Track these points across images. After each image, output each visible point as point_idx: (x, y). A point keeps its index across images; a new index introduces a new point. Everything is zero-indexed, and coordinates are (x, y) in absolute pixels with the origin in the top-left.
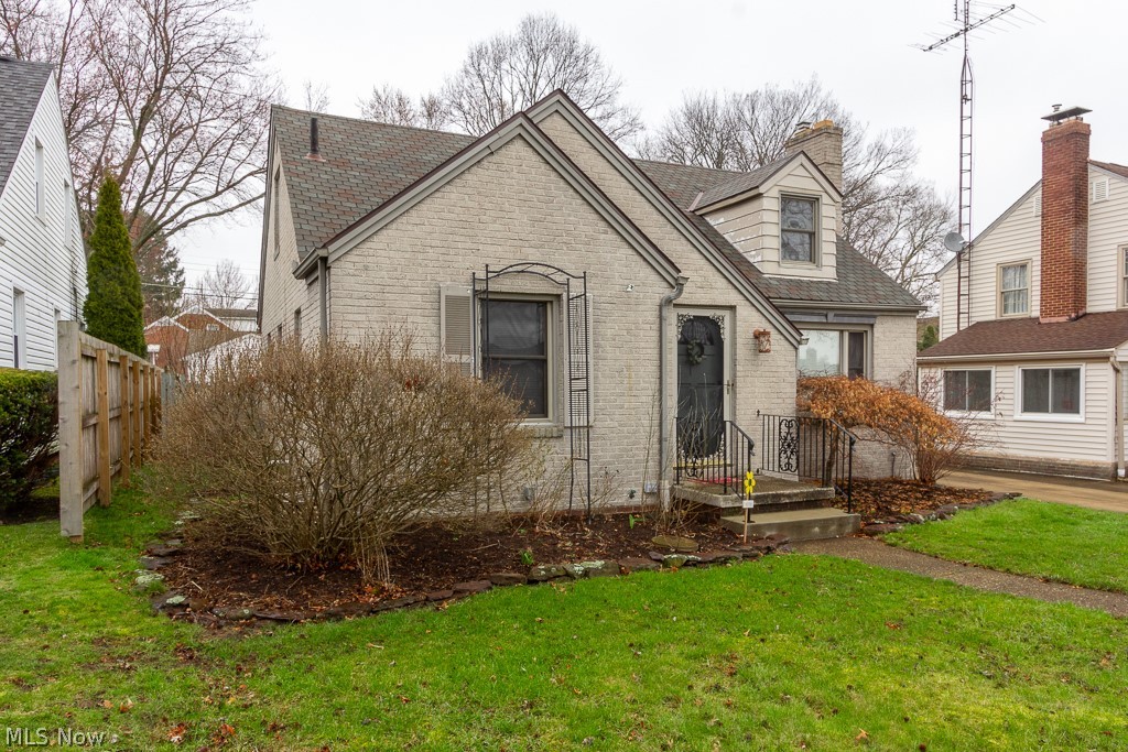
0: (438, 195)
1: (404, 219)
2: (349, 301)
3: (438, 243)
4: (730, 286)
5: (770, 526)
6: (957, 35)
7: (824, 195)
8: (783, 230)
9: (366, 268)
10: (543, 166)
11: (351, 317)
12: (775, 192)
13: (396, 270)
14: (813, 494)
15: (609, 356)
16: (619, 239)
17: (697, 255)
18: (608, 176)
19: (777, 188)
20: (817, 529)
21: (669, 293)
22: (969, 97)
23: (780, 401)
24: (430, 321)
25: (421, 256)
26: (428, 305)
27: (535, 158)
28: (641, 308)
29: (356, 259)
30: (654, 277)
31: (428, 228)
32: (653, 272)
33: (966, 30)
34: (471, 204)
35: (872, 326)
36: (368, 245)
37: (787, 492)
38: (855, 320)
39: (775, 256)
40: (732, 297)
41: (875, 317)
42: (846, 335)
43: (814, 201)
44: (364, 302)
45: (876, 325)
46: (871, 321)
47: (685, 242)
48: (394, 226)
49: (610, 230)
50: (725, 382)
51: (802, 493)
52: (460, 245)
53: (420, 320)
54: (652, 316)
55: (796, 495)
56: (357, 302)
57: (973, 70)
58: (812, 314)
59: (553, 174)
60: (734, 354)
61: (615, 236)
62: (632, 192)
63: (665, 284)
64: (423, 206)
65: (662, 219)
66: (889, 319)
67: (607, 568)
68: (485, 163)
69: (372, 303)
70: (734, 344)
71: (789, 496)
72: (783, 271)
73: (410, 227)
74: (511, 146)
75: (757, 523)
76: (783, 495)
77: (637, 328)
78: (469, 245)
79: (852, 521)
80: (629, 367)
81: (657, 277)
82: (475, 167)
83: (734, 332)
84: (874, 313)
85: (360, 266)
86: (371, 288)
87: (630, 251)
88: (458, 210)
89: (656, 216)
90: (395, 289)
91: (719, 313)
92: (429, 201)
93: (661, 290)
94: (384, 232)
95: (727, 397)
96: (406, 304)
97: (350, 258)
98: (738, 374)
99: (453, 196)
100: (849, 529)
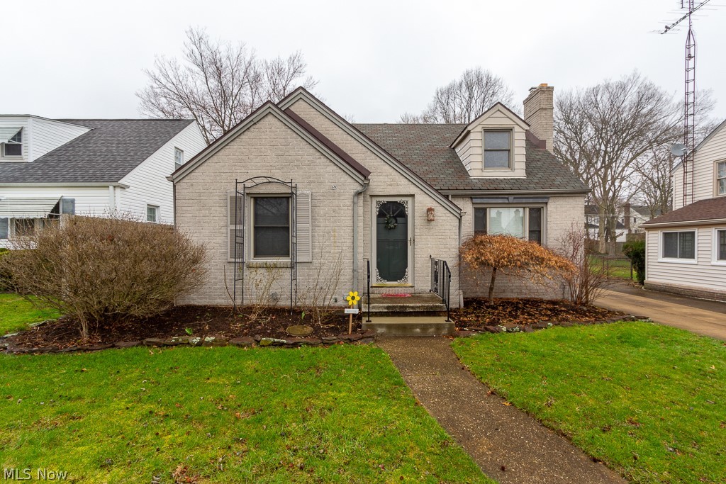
0: (227, 147)
1: (210, 161)
2: (184, 201)
3: (227, 171)
4: (410, 183)
5: (381, 325)
6: (685, 17)
7: (516, 127)
8: (485, 150)
9: (192, 185)
10: (284, 127)
11: (185, 208)
12: (479, 129)
13: (206, 185)
14: (431, 307)
15: (322, 225)
16: (328, 161)
17: (388, 167)
18: (331, 129)
19: (481, 126)
20: (418, 330)
21: (359, 188)
22: (692, 55)
23: (447, 250)
24: (223, 209)
25: (218, 178)
26: (222, 201)
27: (279, 123)
28: (342, 198)
29: (188, 181)
30: (350, 180)
31: (222, 164)
32: (349, 178)
33: (691, 13)
34: (244, 150)
35: (546, 203)
36: (193, 174)
37: (412, 305)
38: (531, 201)
39: (480, 166)
40: (412, 189)
41: (548, 198)
42: (527, 210)
43: (509, 130)
44: (191, 201)
45: (549, 203)
46: (545, 201)
47: (380, 160)
48: (205, 164)
49: (322, 157)
50: (409, 239)
51: (422, 306)
52: (238, 171)
53: (218, 208)
54: (348, 202)
55: (419, 307)
56: (187, 201)
57: (696, 38)
58: (497, 198)
59: (289, 130)
60: (414, 223)
61: (326, 160)
62: (345, 135)
63: (357, 184)
64: (220, 153)
65: (364, 148)
66: (562, 198)
67: (216, 341)
68: (252, 129)
69: (195, 201)
70: (414, 217)
71: (412, 307)
72: (484, 174)
73: (213, 164)
74: (266, 119)
75: (373, 322)
76: (408, 307)
77: (339, 209)
78: (243, 171)
79: (447, 326)
80: (334, 231)
81: (352, 181)
82: (247, 132)
83: (413, 210)
84: (547, 196)
85: (189, 184)
86: (194, 194)
87: (335, 167)
88: (237, 154)
89: (361, 147)
90: (205, 194)
91: (404, 199)
92: (223, 150)
93: (355, 188)
94: (201, 167)
95: (410, 248)
96: (211, 201)
97: (185, 181)
98: (416, 234)
99: (235, 147)
100: (445, 332)
